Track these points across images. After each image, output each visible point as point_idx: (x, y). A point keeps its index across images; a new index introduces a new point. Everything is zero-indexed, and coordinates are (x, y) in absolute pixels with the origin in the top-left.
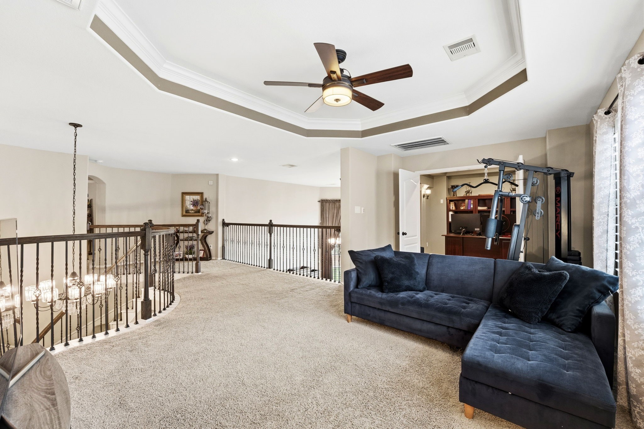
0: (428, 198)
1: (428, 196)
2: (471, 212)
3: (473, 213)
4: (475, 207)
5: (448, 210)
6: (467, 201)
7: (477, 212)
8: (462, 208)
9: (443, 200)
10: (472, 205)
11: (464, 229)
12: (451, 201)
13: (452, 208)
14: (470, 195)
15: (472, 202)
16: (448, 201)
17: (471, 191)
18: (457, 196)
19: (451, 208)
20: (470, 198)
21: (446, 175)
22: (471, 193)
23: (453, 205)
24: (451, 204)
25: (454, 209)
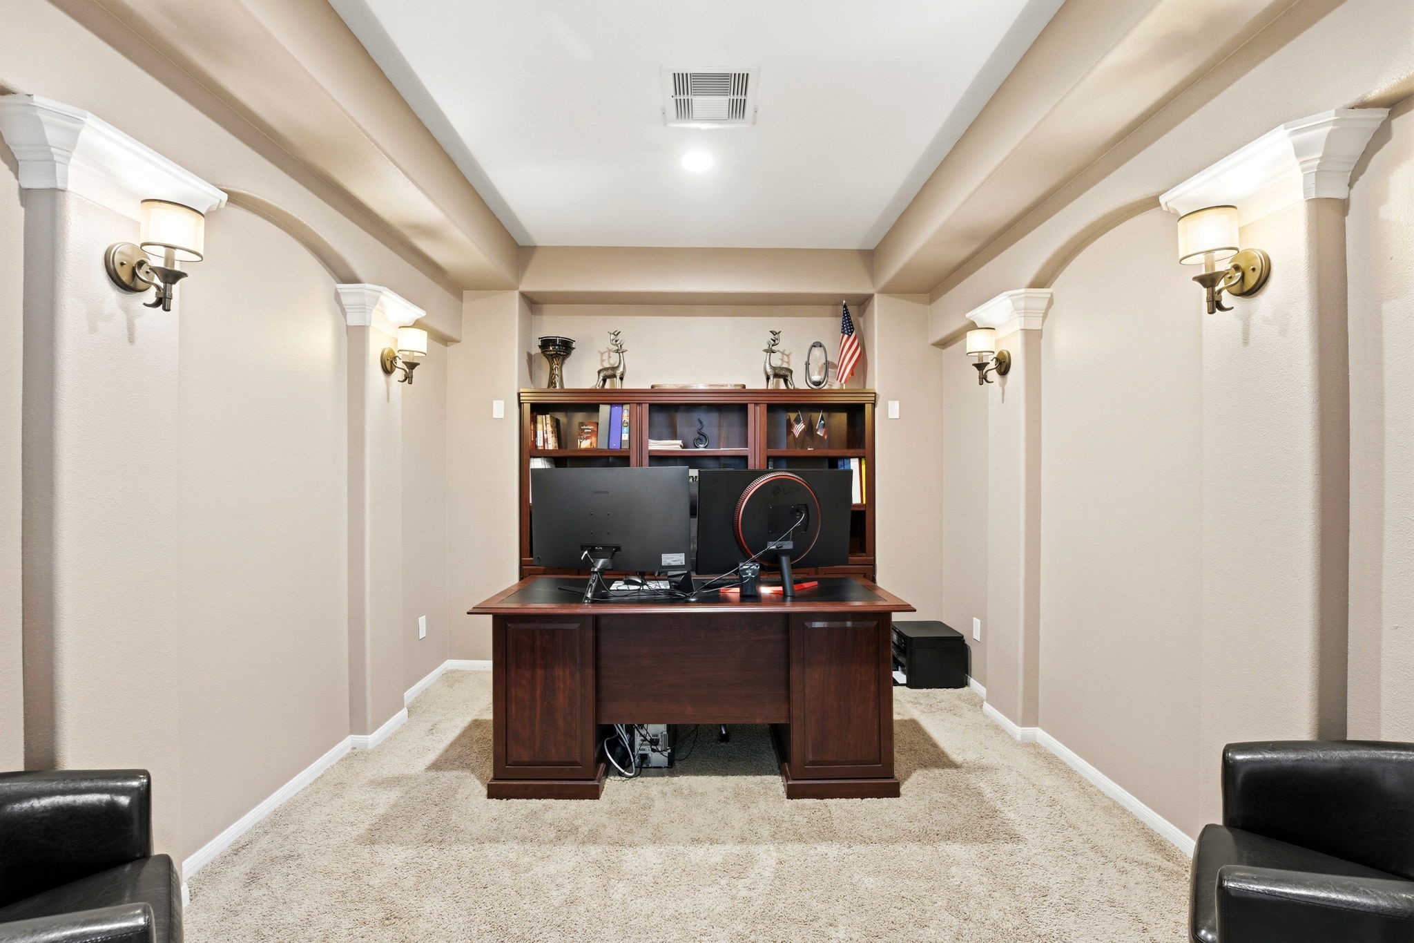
0: (408, 378)
1: (412, 366)
2: (622, 460)
3: (628, 465)
4: (638, 439)
5: (528, 450)
6: (604, 410)
7: (646, 460)
8: (585, 444)
9: (502, 402)
10: (625, 430)
11: (601, 562)
12: (539, 409)
13: (545, 441)
14: (618, 386)
15: (626, 418)
16: (527, 408)
17: (621, 369)
18: (566, 386)
19: (540, 443)
20: (619, 398)
21: (515, 288)
22: (621, 379)
23: (549, 429)
24: (539, 426)
25: (552, 445)
